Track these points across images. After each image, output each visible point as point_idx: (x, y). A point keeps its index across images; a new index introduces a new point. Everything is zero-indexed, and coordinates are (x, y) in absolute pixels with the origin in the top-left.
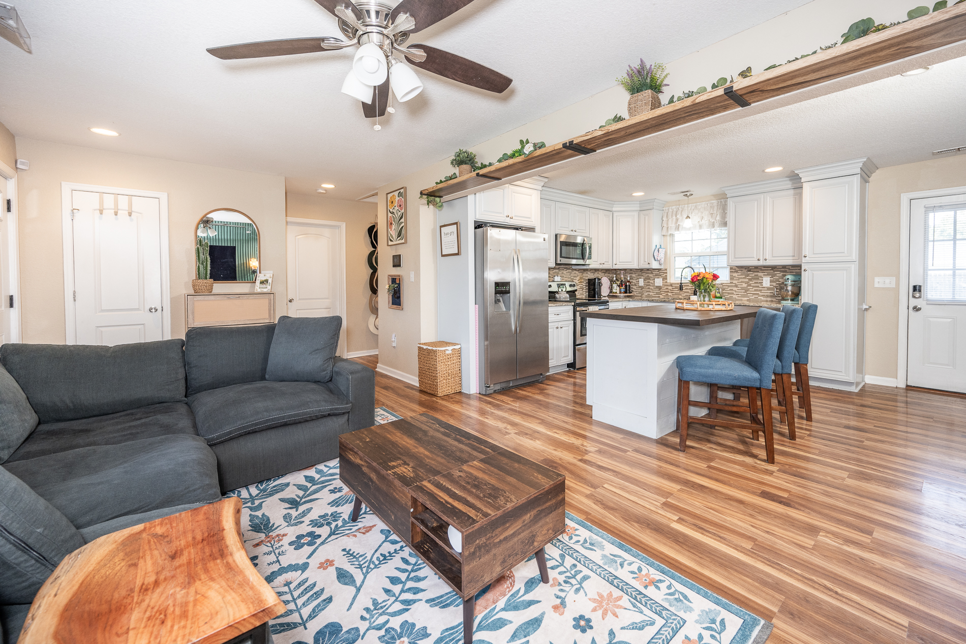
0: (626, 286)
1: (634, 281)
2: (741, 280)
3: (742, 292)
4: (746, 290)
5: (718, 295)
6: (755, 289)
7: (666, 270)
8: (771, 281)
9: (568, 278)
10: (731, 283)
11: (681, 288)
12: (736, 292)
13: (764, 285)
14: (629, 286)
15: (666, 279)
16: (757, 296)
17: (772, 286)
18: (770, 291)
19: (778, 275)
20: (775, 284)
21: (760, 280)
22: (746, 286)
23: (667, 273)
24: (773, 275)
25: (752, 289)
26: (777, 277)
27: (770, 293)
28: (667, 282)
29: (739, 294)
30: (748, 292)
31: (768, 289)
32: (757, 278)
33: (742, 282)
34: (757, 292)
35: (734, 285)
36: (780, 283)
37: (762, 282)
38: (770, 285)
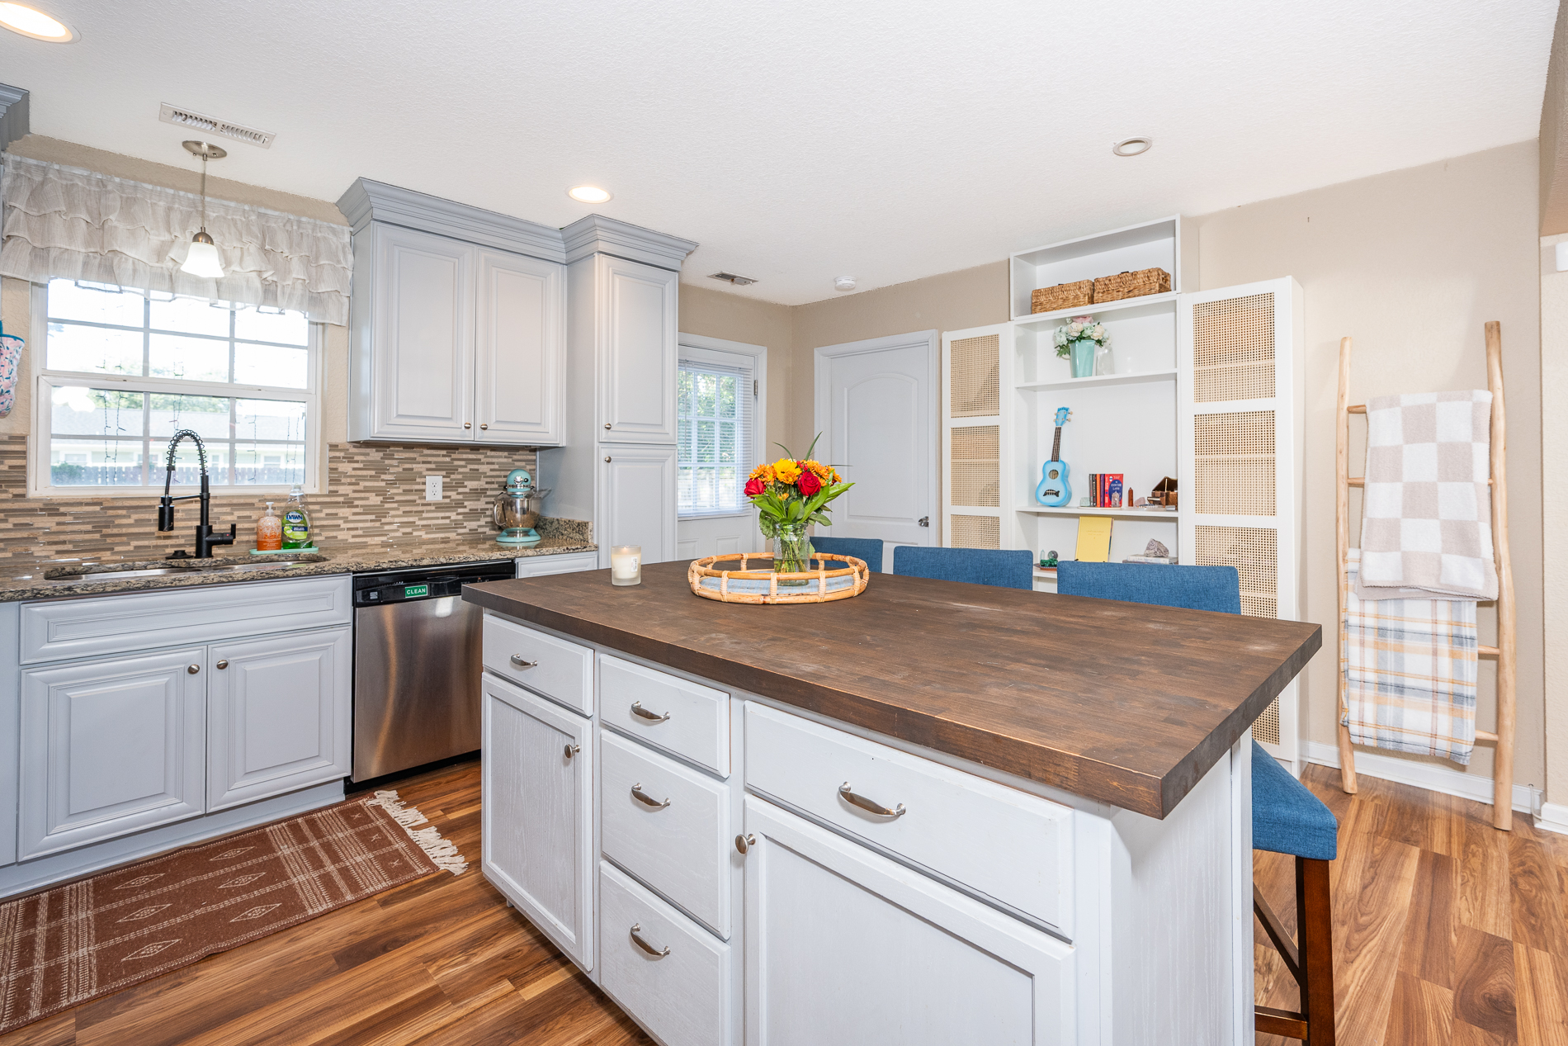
2: (363, 484)
3: (366, 523)
4: (380, 514)
5: (300, 535)
6: (403, 509)
7: (22, 439)
8: (446, 487)
10: (333, 493)
11: (166, 518)
12: (346, 520)
13: (429, 497)
15: (23, 482)
16: (409, 530)
17: (448, 500)
18: (443, 515)
19: (460, 470)
20: (455, 493)
21: (418, 483)
22: (379, 503)
23: (25, 452)
24: (449, 470)
25: (397, 509)
26: (460, 476)
27: (443, 518)
28: (23, 496)
29: (357, 529)
30: (383, 520)
31: (439, 507)
32: (409, 477)
33: (367, 490)
34: (411, 519)
35: (341, 499)
36: (467, 490)
37: (424, 490)
38: (444, 497)
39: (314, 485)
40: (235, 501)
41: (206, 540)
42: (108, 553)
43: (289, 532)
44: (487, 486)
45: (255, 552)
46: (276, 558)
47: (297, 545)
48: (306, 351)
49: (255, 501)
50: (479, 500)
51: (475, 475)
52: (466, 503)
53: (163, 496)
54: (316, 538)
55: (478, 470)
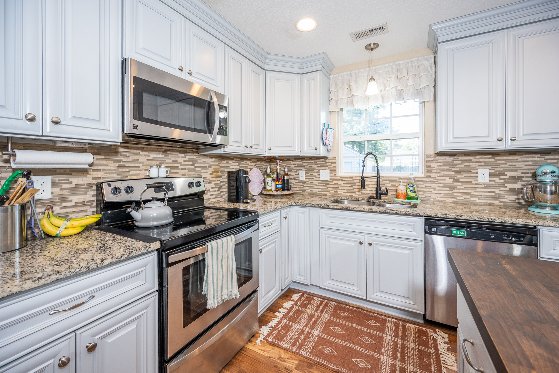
0: (284, 180)
1: (293, 174)
2: (442, 173)
3: (445, 191)
4: (452, 188)
5: (412, 194)
6: (464, 186)
7: (335, 158)
8: (491, 175)
9: (189, 170)
10: (428, 177)
11: (363, 185)
12: (435, 189)
13: (481, 180)
14: (288, 180)
15: (335, 171)
16: (468, 197)
17: (493, 183)
18: (490, 190)
19: (502, 166)
20: (498, 179)
21: (474, 173)
22: (451, 182)
23: (336, 162)
24: (494, 166)
25: (462, 186)
26: (502, 169)
27: (489, 192)
28: (336, 175)
29: (440, 194)
30: (454, 191)
31: (487, 186)
32: (468, 169)
33: (445, 176)
34: (469, 191)
35: (432, 180)
36: (507, 177)
37: (477, 177)
38: (490, 181)
39: (421, 173)
40: (390, 179)
41: (380, 193)
42: (355, 194)
43: (409, 192)
44: (523, 175)
45: (396, 199)
46: (402, 203)
47: (411, 198)
48: (419, 116)
49: (397, 179)
50: (516, 183)
51: (514, 168)
52: (506, 185)
53: (362, 176)
54: (420, 196)
55: (516, 165)
